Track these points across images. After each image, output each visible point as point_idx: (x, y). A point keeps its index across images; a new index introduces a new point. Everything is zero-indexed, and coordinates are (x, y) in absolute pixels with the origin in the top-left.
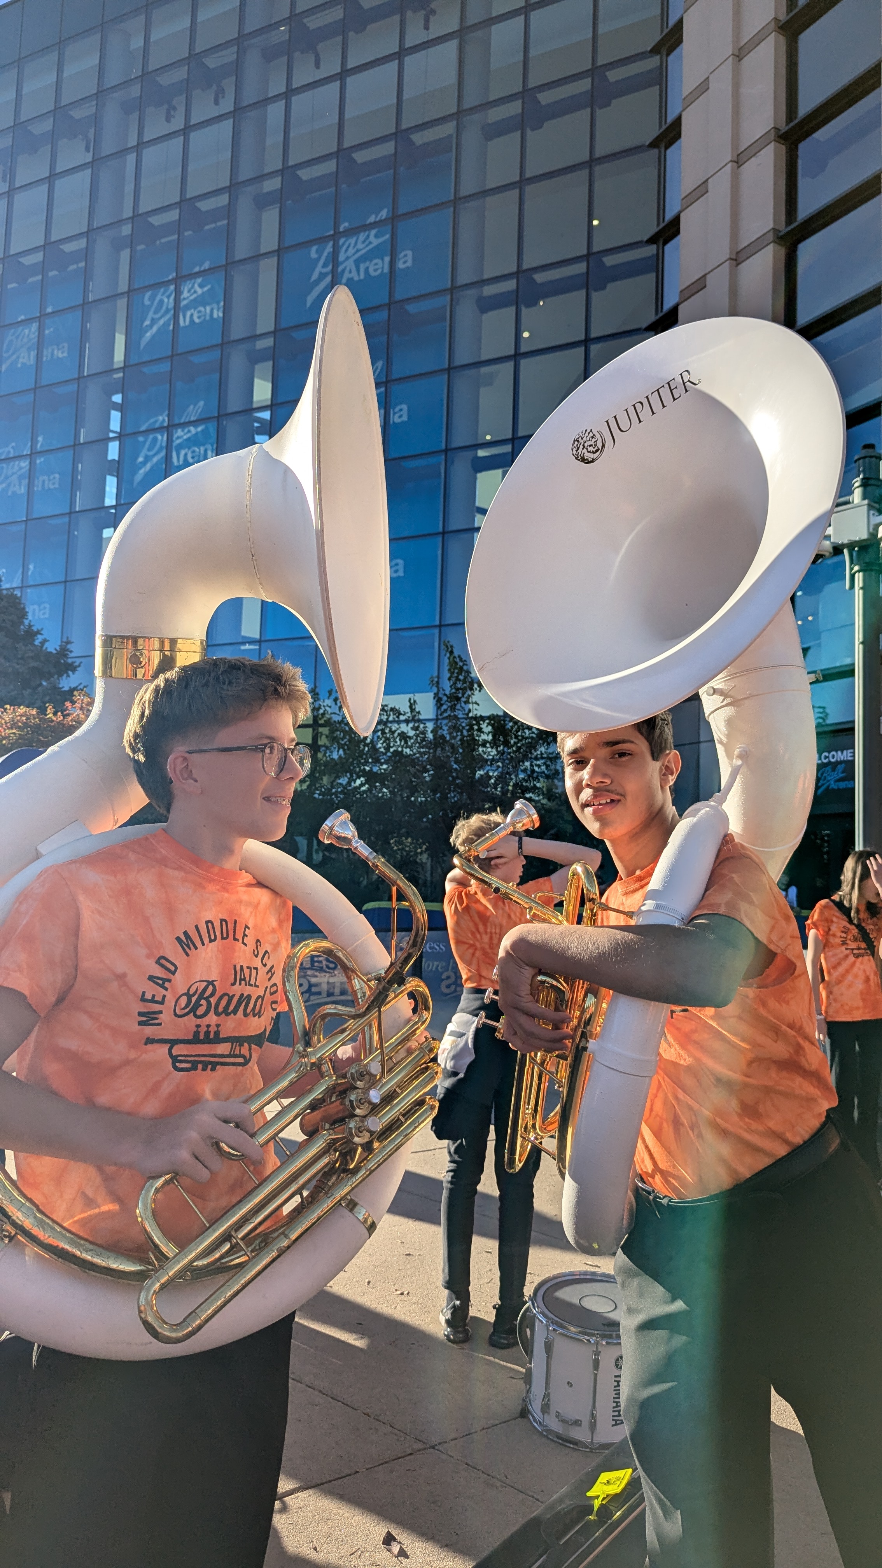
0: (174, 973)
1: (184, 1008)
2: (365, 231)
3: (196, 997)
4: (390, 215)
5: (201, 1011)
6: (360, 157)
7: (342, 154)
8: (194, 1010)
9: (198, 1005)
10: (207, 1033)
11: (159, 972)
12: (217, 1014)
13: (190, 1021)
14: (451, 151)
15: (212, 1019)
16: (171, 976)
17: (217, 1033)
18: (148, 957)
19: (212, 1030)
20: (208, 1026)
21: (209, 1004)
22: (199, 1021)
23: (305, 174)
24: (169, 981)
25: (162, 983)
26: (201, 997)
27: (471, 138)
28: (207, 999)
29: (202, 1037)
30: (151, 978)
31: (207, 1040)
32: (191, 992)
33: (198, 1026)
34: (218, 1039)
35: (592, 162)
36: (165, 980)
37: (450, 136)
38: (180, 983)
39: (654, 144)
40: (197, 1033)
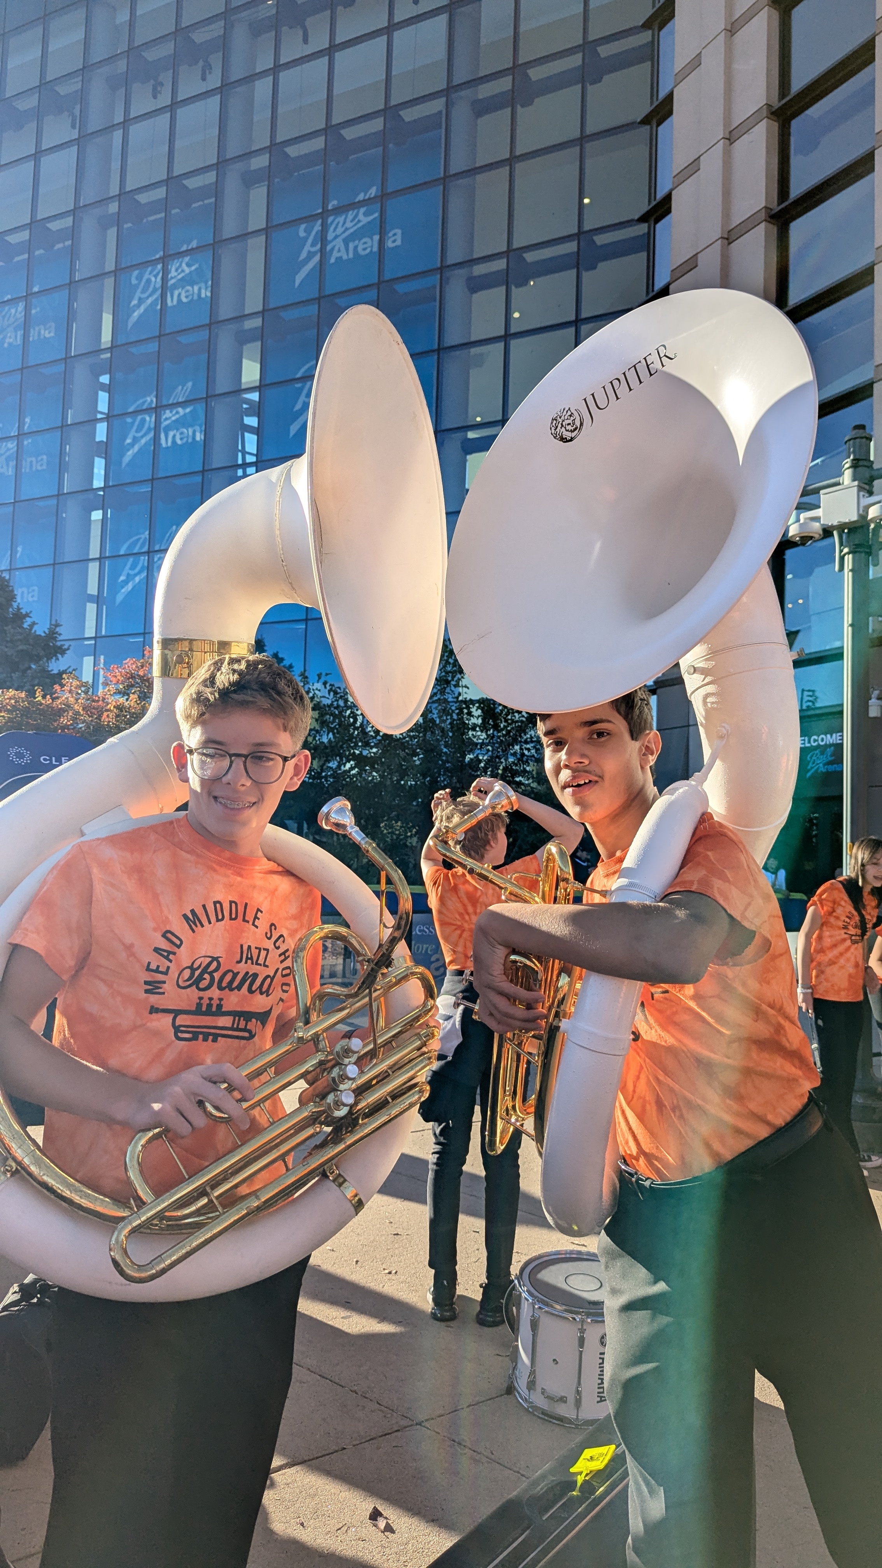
0: (179, 947)
1: (187, 980)
2: (353, 209)
3: (200, 971)
4: (380, 194)
5: (202, 985)
6: (349, 134)
7: (330, 130)
8: (197, 983)
9: (201, 978)
10: (210, 1006)
11: (163, 944)
12: (220, 988)
13: (193, 994)
14: (440, 128)
15: (214, 992)
16: (176, 949)
17: (219, 1006)
18: (155, 930)
19: (215, 1003)
20: (211, 999)
21: (212, 978)
22: (201, 994)
23: (293, 151)
24: (174, 954)
25: (167, 955)
26: (205, 971)
27: (461, 112)
28: (211, 974)
29: (204, 1008)
30: (157, 950)
31: (209, 1012)
32: (195, 966)
33: (201, 998)
34: (220, 1012)
35: (583, 140)
36: (169, 953)
37: (440, 112)
38: (184, 956)
39: (646, 121)
40: (199, 1005)
